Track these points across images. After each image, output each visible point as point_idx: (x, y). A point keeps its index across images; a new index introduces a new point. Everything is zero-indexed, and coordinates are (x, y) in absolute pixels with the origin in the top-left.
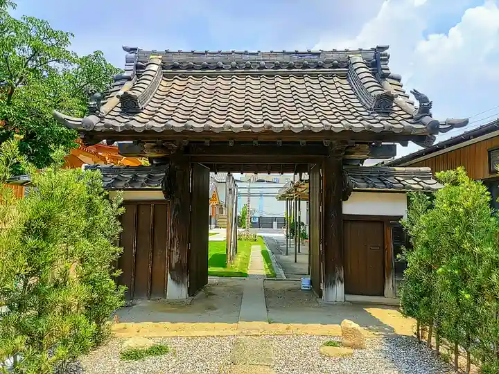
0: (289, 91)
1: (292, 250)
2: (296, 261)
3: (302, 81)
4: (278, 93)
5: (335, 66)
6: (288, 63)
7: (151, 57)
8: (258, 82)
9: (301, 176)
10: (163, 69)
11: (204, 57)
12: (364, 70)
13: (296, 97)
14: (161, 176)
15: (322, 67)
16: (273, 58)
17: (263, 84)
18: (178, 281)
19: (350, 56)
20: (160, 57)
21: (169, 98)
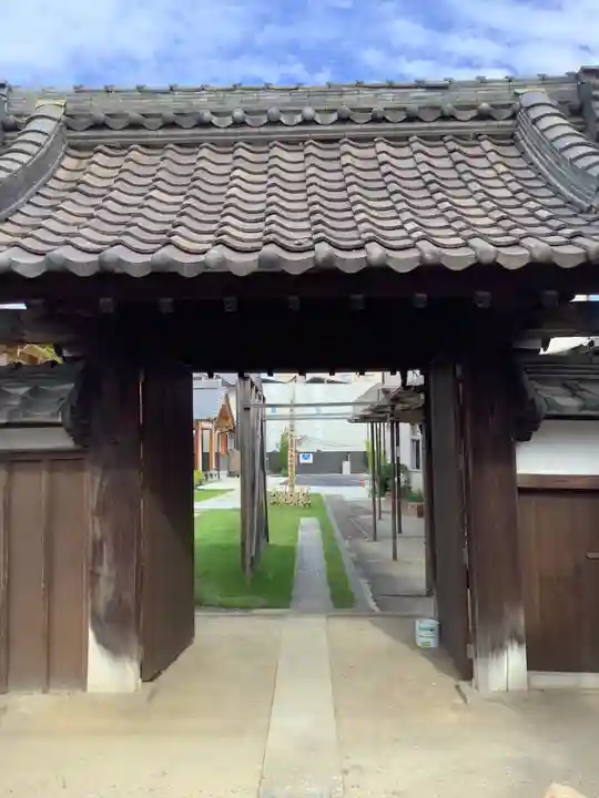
0: (377, 175)
1: (385, 524)
2: (395, 557)
3: (406, 152)
4: (348, 180)
5: (483, 116)
6: (370, 110)
7: (40, 102)
8: (300, 156)
9: (404, 377)
10: (69, 128)
11: (167, 100)
12: (557, 120)
13: (392, 187)
14: (63, 391)
15: (452, 118)
16: (332, 101)
17: (311, 160)
18: (113, 648)
19: (518, 91)
20: (62, 102)
21: (75, 195)
